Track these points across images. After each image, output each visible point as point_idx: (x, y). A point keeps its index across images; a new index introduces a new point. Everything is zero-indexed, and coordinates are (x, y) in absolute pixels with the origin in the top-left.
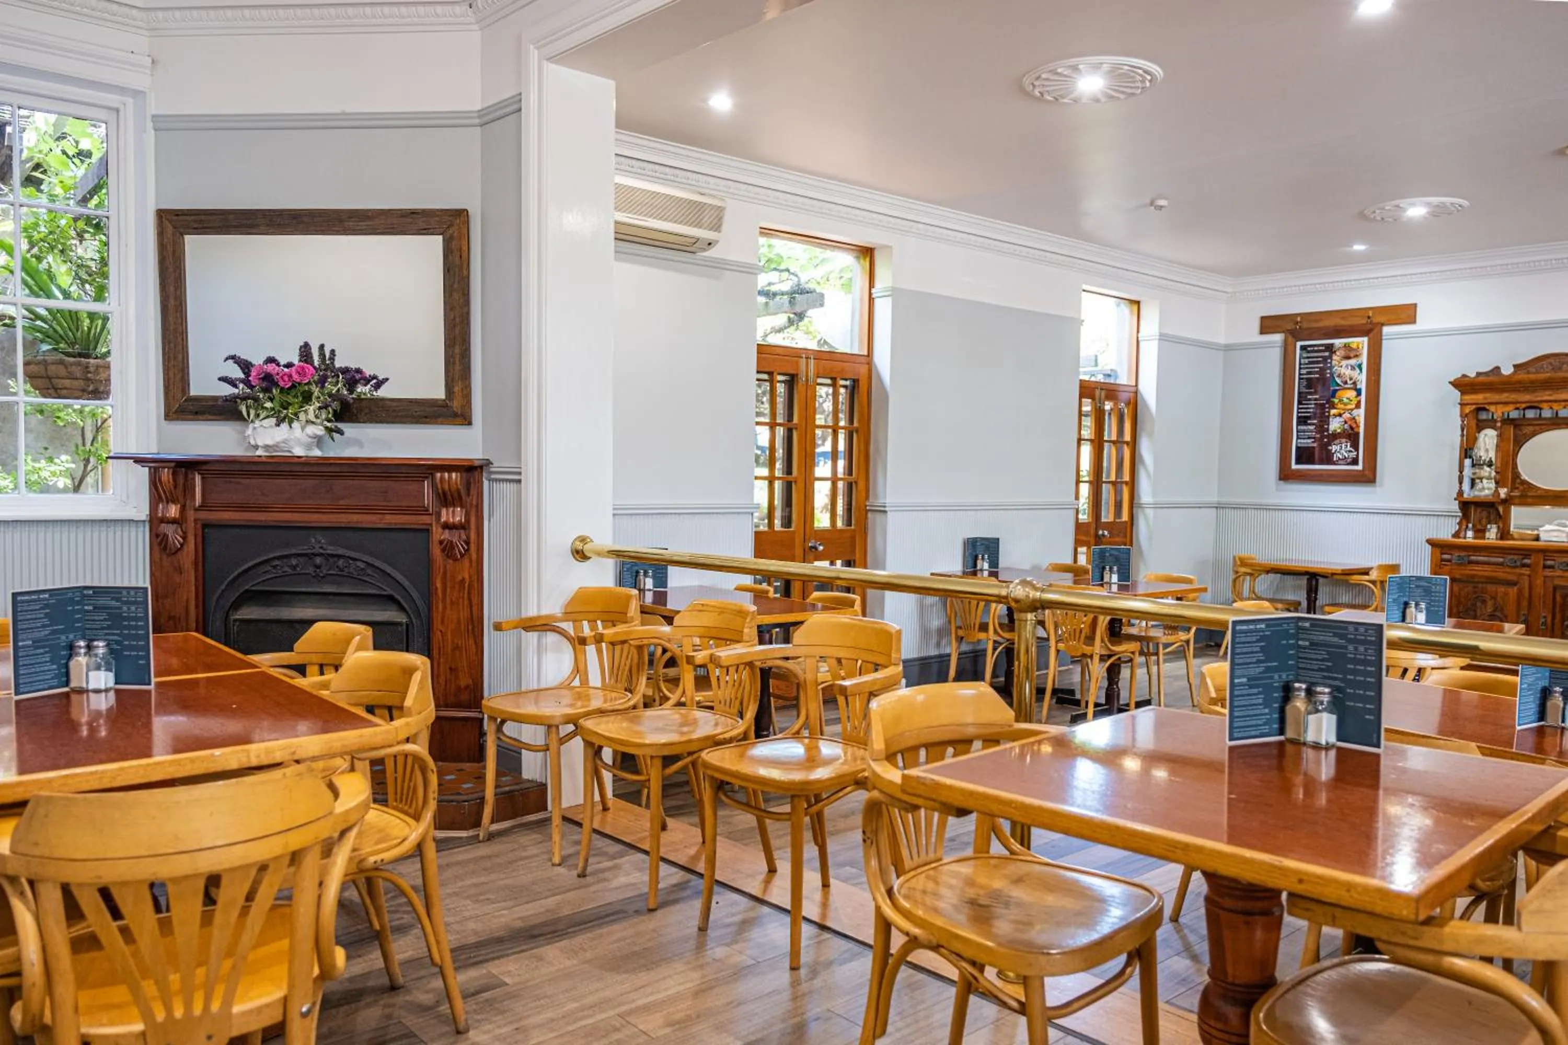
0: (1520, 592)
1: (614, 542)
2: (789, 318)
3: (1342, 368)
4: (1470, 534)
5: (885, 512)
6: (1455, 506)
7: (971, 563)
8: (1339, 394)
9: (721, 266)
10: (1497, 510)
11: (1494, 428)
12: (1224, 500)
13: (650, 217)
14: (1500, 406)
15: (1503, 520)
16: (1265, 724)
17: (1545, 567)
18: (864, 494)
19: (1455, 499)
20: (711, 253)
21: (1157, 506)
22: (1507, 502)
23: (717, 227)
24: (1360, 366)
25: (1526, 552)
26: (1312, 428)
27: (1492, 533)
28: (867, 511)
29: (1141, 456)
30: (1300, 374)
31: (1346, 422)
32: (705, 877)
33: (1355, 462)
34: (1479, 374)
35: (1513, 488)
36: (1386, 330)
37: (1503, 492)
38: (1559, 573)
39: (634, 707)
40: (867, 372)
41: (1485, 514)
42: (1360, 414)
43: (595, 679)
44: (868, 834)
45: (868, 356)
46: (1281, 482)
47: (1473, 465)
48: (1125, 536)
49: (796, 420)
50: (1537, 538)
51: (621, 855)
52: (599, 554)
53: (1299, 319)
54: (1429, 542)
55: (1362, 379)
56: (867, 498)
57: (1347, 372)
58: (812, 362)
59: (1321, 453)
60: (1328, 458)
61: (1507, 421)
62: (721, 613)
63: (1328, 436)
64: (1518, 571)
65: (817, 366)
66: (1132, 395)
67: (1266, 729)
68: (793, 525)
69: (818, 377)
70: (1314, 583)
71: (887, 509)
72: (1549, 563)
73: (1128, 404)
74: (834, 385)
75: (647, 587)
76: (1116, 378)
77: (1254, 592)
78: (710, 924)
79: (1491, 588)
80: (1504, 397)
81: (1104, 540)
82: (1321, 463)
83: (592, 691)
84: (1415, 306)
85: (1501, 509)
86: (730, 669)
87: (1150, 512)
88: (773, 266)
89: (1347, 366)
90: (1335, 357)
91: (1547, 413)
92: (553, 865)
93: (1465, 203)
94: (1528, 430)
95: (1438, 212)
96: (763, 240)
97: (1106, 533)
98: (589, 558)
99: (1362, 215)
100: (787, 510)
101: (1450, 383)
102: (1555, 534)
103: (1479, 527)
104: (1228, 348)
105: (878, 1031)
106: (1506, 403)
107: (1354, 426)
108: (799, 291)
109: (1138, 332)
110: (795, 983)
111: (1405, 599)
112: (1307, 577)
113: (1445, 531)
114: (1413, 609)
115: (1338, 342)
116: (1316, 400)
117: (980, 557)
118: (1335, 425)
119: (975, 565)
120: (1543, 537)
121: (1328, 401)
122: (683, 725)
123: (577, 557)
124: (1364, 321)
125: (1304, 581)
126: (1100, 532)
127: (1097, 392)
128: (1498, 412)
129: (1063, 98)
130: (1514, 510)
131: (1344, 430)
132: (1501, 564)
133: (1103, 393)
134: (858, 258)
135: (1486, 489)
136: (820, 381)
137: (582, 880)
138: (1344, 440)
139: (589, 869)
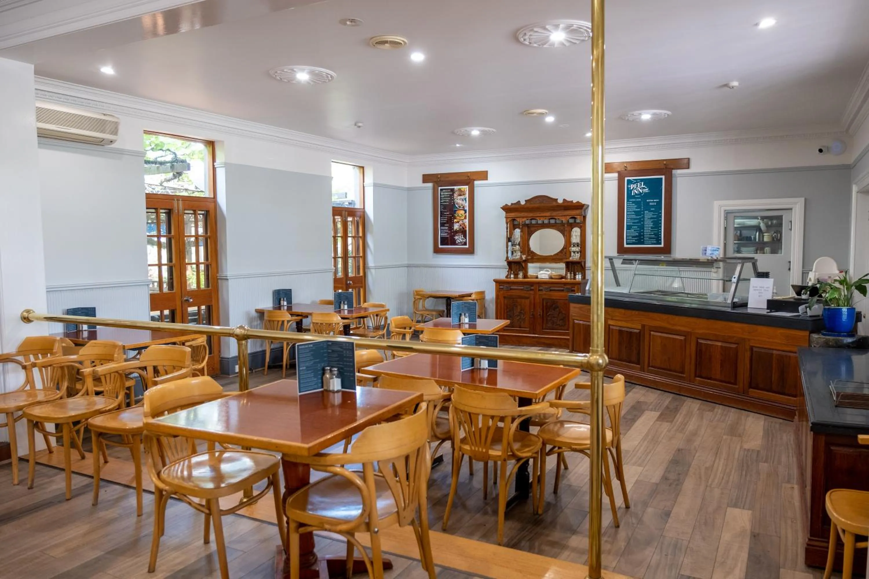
0: (530, 303)
1: (48, 312)
2: (174, 175)
3: (458, 200)
4: (512, 276)
5: (227, 279)
6: (505, 264)
7: (277, 302)
8: (457, 212)
9: (121, 152)
10: (522, 266)
11: (519, 228)
12: (411, 263)
13: (71, 127)
14: (521, 218)
15: (525, 270)
16: (315, 385)
17: (539, 290)
18: (215, 271)
19: (505, 261)
20: (113, 146)
21: (376, 268)
22: (526, 261)
23: (115, 132)
24: (465, 199)
25: (532, 284)
26: (447, 228)
27: (521, 275)
28: (218, 279)
29: (367, 243)
30: (441, 203)
31: (461, 226)
32: (95, 478)
33: (465, 244)
34: (512, 204)
35: (528, 255)
36: (476, 183)
37: (524, 257)
38: (544, 292)
39: (61, 398)
40: (213, 207)
41: (518, 267)
42: (467, 222)
43: (39, 385)
44: (146, 449)
45: (214, 198)
46: (435, 254)
47: (512, 245)
48: (362, 283)
49: (173, 233)
50: (537, 277)
51: (56, 475)
52: (38, 319)
53: (439, 176)
54: (494, 280)
55: (467, 205)
56: (217, 272)
57: (460, 202)
58: (181, 202)
59: (451, 240)
60: (454, 243)
61: (525, 225)
62: (105, 347)
63: (453, 232)
64: (528, 292)
65: (184, 205)
66: (362, 213)
67: (316, 386)
68: (175, 289)
69: (185, 210)
70: (449, 301)
71: (228, 278)
72: (541, 288)
73: (360, 217)
74: (195, 213)
75: (84, 329)
76: (354, 204)
77: (424, 307)
78: (99, 501)
79: (519, 300)
80: (522, 214)
81: (350, 286)
82: (451, 245)
83: (37, 392)
84: (487, 172)
85: (523, 264)
86: (106, 376)
87: (373, 271)
88: (159, 148)
89: (460, 199)
90: (455, 195)
91: (540, 222)
92: (14, 485)
93: (494, 130)
94: (532, 229)
95: (483, 133)
96: (146, 136)
97: (351, 282)
98: (32, 321)
99: (453, 133)
100: (171, 281)
101: (501, 208)
102: (543, 275)
103: (516, 273)
104: (409, 189)
105: (160, 534)
106: (523, 217)
107: (464, 227)
108: (176, 160)
109: (364, 182)
110: (138, 522)
111: (460, 312)
112: (446, 299)
113: (502, 275)
114: (463, 317)
115: (456, 188)
116: (448, 215)
117: (282, 299)
118: (456, 227)
119: (280, 304)
120: (539, 276)
121: (453, 216)
122: (88, 405)
123: (25, 321)
124: (466, 178)
125: (444, 301)
126: (348, 282)
127: (344, 212)
128: (520, 221)
129: (292, 81)
130: (530, 265)
131: (460, 229)
132: (521, 289)
133: (347, 213)
134: (206, 146)
135: (517, 256)
136: (186, 212)
137: (30, 490)
138: (460, 234)
139: (35, 485)
